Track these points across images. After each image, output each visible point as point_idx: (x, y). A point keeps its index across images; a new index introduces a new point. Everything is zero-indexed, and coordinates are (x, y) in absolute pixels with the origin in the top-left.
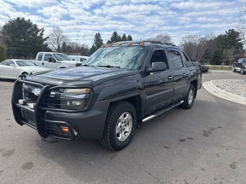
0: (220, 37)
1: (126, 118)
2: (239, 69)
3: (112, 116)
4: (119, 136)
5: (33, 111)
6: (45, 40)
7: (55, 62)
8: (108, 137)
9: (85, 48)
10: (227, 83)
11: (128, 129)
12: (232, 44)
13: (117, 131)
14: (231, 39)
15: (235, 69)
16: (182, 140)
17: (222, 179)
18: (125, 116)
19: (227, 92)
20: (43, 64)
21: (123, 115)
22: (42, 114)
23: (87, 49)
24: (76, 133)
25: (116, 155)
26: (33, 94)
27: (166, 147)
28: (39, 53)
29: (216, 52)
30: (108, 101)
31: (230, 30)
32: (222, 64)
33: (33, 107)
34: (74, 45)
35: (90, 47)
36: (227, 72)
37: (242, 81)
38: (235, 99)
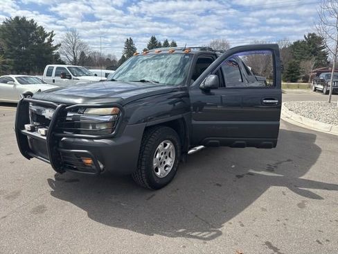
0: (296, 44)
1: (166, 148)
2: (320, 87)
3: (148, 145)
4: (158, 171)
5: (45, 138)
6: (56, 48)
7: (70, 78)
8: (143, 172)
9: (112, 60)
10: (304, 105)
11: (169, 162)
12: (312, 53)
13: (155, 165)
14: (312, 46)
15: (315, 88)
16: (239, 177)
17: (286, 220)
18: (165, 145)
19: (302, 117)
20: (54, 81)
21: (162, 143)
22: (56, 142)
23: (114, 61)
24: (101, 166)
25: (154, 195)
26: (44, 116)
27: (218, 185)
28: (48, 66)
29: (290, 64)
30: (143, 125)
31: (309, 35)
32: (299, 81)
33: (44, 133)
34: (96, 55)
35: (119, 58)
36: (305, 91)
37: (324, 102)
38: (312, 126)
